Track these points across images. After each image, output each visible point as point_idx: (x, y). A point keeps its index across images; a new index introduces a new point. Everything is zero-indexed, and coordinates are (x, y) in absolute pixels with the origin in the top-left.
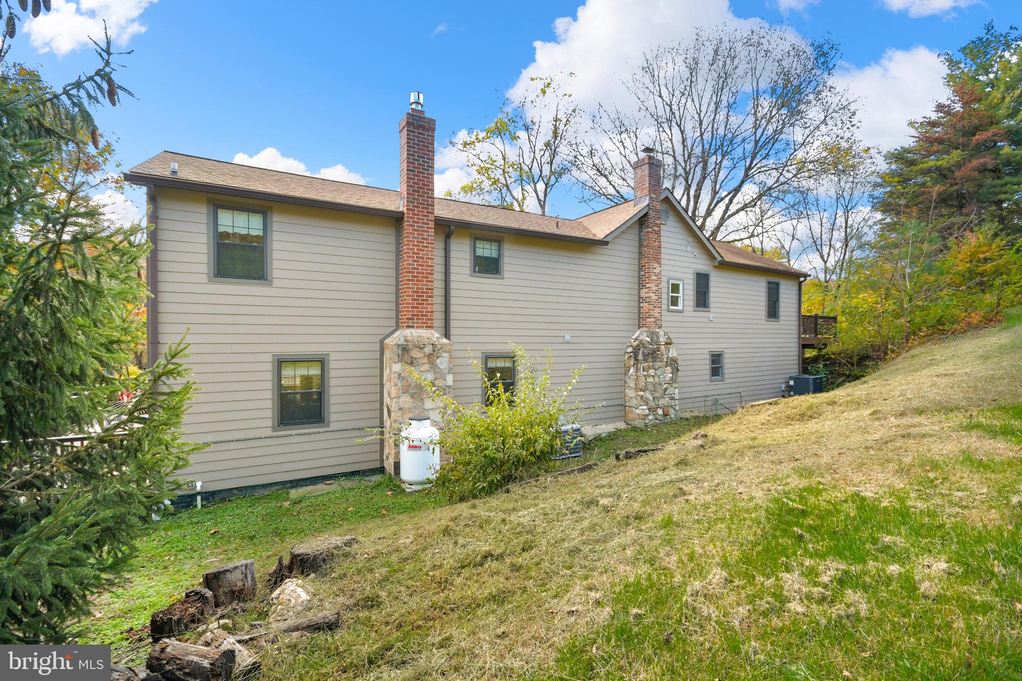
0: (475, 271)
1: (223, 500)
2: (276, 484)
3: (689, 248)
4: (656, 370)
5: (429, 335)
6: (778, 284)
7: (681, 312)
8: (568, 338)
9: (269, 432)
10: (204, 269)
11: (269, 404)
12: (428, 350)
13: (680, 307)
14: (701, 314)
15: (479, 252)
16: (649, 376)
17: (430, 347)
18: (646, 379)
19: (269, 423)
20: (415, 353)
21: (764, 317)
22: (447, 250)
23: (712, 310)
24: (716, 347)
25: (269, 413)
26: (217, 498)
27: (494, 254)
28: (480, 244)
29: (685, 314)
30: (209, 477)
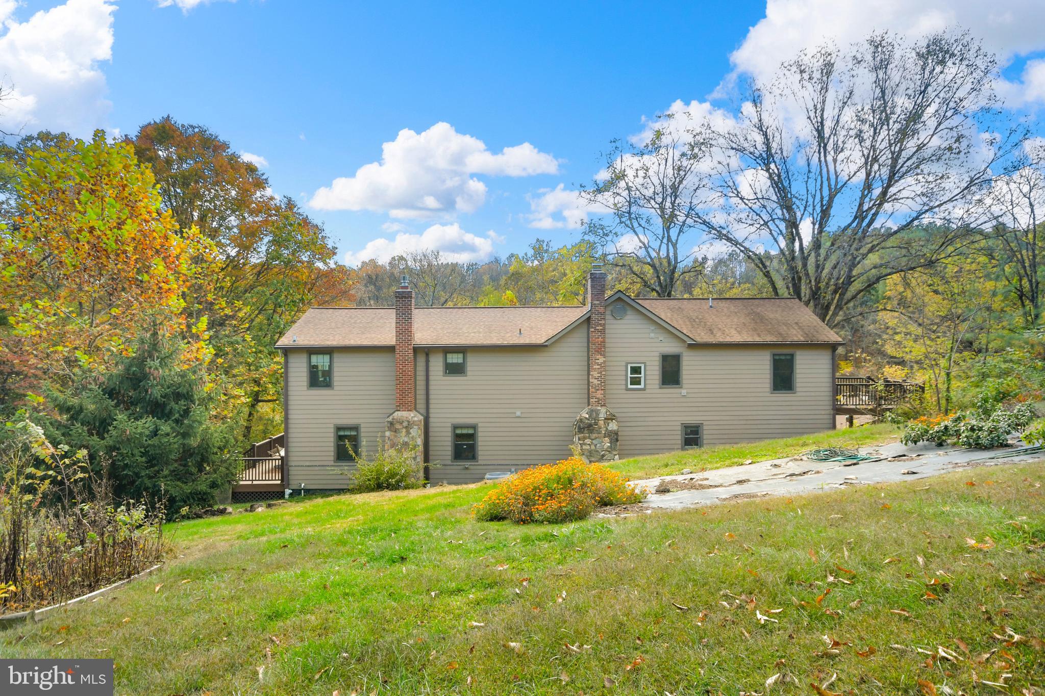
0: (446, 373)
1: (313, 494)
2: (336, 490)
3: (652, 335)
4: (592, 440)
5: (408, 415)
6: (792, 355)
7: (644, 389)
8: (518, 414)
9: (332, 463)
10: (305, 384)
11: (332, 449)
12: (405, 424)
13: (642, 386)
14: (671, 392)
15: (449, 361)
16: (585, 444)
17: (407, 423)
18: (582, 447)
19: (332, 458)
20: (398, 426)
21: (768, 390)
22: (427, 362)
23: (684, 386)
24: (692, 419)
25: (332, 454)
26: (311, 492)
27: (460, 361)
28: (449, 356)
29: (647, 391)
30: (307, 482)
